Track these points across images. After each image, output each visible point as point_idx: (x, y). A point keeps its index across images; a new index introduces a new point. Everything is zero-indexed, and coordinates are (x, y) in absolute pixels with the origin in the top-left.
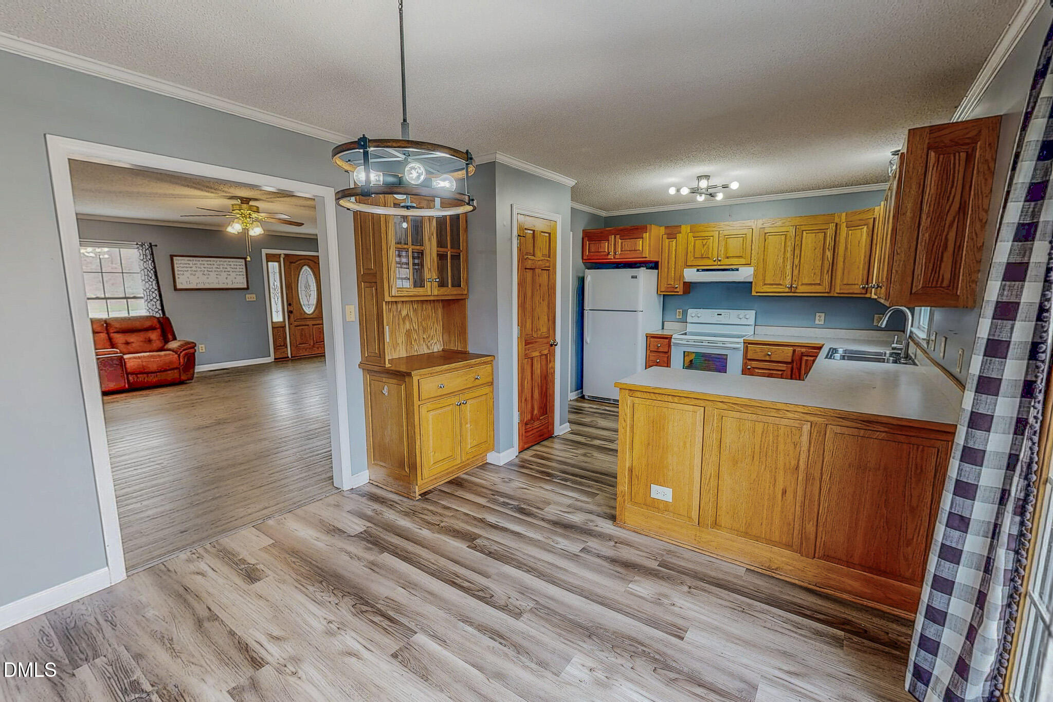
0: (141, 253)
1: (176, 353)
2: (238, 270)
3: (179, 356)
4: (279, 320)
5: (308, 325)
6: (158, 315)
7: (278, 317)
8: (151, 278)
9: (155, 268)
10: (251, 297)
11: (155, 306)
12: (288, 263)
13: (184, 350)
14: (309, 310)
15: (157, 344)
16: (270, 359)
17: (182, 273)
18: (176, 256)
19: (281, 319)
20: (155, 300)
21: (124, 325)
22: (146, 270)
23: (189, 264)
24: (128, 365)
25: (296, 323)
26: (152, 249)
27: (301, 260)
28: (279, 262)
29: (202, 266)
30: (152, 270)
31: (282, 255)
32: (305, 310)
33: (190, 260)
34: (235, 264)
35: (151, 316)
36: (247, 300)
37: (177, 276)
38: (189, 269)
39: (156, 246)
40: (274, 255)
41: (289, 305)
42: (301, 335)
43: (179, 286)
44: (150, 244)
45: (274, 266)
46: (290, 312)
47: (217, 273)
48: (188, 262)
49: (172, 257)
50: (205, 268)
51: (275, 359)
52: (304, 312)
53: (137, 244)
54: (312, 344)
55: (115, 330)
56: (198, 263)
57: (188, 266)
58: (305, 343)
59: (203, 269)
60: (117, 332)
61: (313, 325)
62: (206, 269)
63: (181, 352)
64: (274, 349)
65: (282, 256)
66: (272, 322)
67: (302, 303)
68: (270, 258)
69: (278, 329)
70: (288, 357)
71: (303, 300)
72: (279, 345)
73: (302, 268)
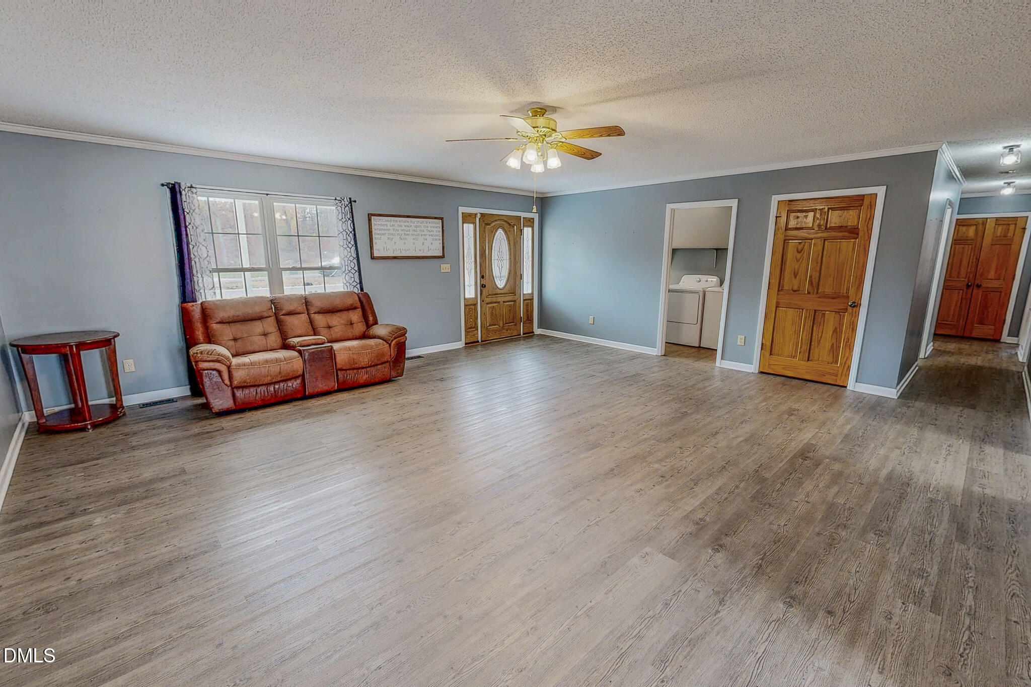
0: (340, 212)
1: (388, 343)
2: (434, 233)
3: (390, 346)
4: (471, 297)
5: (499, 302)
6: (356, 290)
7: (470, 292)
8: (349, 243)
9: (354, 230)
10: (445, 267)
11: (353, 279)
12: (484, 225)
13: (395, 338)
14: (501, 283)
15: (360, 328)
16: (460, 344)
17: (379, 236)
18: (374, 215)
19: (473, 296)
20: (353, 271)
21: (325, 305)
22: (344, 233)
23: (387, 225)
24: (338, 359)
25: (488, 300)
26: (351, 206)
27: (496, 221)
28: (474, 223)
29: (400, 228)
30: (351, 232)
31: (479, 214)
32: (497, 283)
33: (388, 221)
34: (432, 225)
35: (350, 292)
36: (442, 271)
37: (374, 241)
38: (387, 232)
39: (355, 201)
40: (470, 215)
41: (483, 277)
42: (492, 314)
43: (376, 254)
44: (350, 199)
45: (469, 229)
46: (483, 286)
47: (414, 237)
48: (386, 223)
49: (370, 216)
50: (402, 230)
51: (466, 344)
52: (496, 286)
53: (336, 199)
54: (501, 325)
55: (316, 310)
56: (396, 224)
57: (385, 227)
58: (495, 325)
59: (400, 232)
60: (319, 313)
61: (504, 302)
62: (403, 232)
63: (392, 341)
64: (466, 331)
65: (479, 216)
66: (465, 299)
67: (494, 275)
68: (468, 218)
69: (470, 306)
70: (478, 342)
71: (496, 272)
72: (471, 328)
73: (496, 231)
